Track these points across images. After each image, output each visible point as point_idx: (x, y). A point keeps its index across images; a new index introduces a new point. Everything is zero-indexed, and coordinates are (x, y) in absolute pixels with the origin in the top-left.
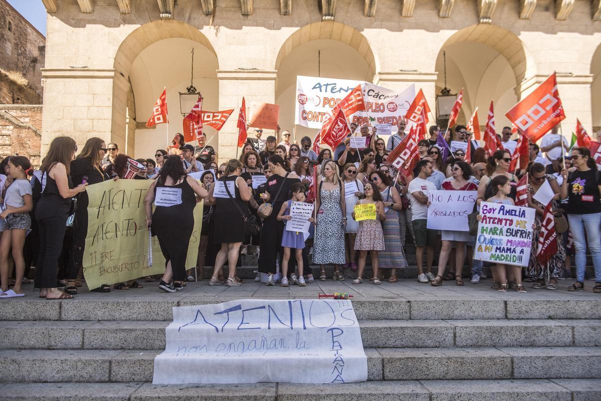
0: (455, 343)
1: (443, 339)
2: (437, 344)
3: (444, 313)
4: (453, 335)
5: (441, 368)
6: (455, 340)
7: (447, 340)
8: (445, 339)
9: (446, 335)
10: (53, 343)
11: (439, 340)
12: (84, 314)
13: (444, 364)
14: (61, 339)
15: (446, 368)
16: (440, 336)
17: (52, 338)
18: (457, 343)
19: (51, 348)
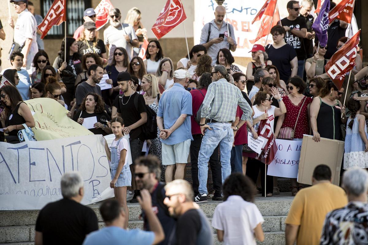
0: (281, 229)
1: (273, 226)
2: (269, 230)
3: (275, 211)
4: (279, 223)
5: (270, 241)
6: (281, 227)
7: (275, 227)
8: (274, 226)
9: (275, 223)
10: (9, 239)
11: (270, 227)
12: (15, 221)
13: (271, 238)
14: (14, 236)
15: (273, 241)
16: (271, 224)
17: (8, 236)
18: (282, 229)
19: (8, 242)
